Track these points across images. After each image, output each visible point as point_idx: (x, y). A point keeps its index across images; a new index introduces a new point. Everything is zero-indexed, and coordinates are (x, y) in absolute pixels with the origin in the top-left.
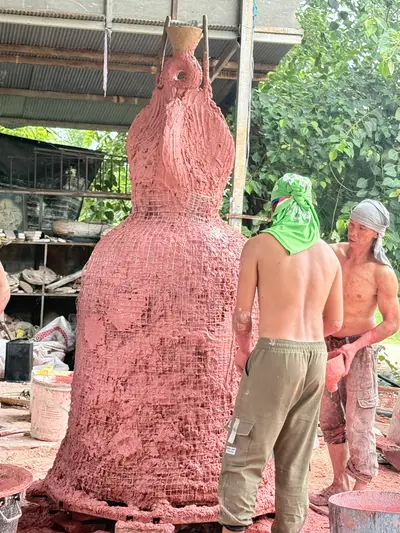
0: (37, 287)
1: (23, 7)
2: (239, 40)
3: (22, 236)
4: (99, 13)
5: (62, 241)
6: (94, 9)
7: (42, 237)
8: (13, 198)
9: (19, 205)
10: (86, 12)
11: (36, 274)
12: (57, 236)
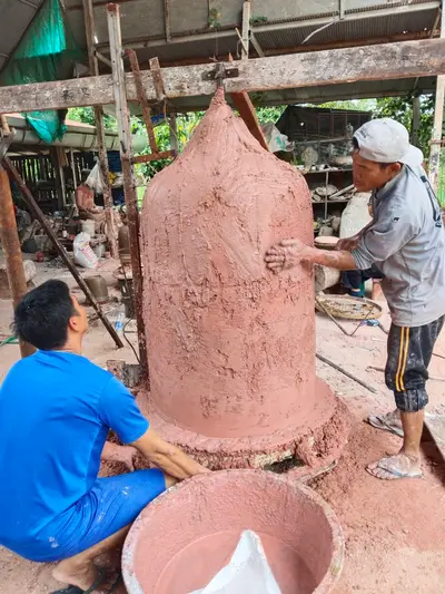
0: (323, 197)
1: (286, 17)
2: (441, 7)
3: (314, 168)
4: (336, 9)
5: (336, 169)
6: (333, 7)
7: (326, 167)
8: (313, 146)
9: (317, 150)
10: (326, 11)
11: (324, 189)
12: (336, 165)
